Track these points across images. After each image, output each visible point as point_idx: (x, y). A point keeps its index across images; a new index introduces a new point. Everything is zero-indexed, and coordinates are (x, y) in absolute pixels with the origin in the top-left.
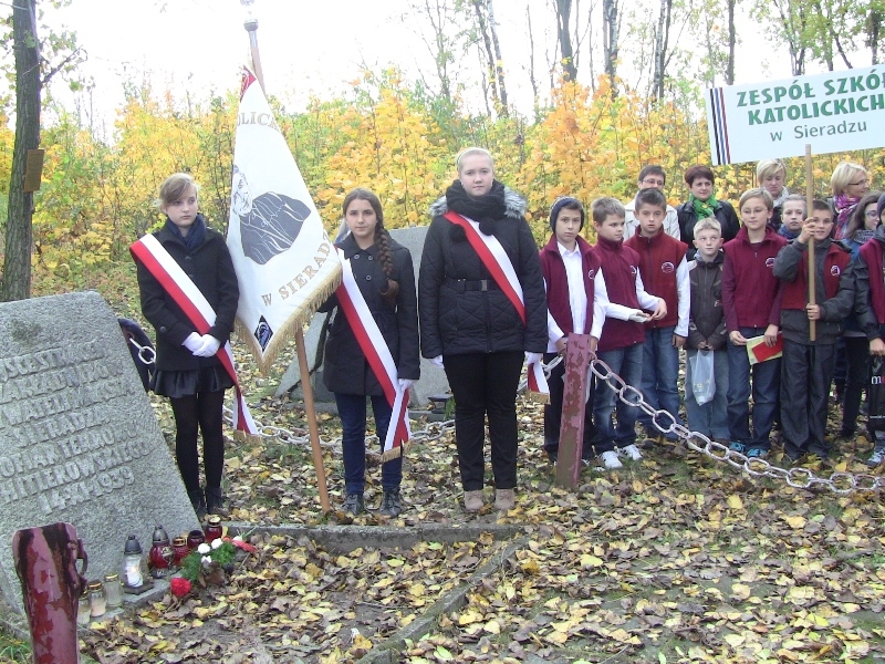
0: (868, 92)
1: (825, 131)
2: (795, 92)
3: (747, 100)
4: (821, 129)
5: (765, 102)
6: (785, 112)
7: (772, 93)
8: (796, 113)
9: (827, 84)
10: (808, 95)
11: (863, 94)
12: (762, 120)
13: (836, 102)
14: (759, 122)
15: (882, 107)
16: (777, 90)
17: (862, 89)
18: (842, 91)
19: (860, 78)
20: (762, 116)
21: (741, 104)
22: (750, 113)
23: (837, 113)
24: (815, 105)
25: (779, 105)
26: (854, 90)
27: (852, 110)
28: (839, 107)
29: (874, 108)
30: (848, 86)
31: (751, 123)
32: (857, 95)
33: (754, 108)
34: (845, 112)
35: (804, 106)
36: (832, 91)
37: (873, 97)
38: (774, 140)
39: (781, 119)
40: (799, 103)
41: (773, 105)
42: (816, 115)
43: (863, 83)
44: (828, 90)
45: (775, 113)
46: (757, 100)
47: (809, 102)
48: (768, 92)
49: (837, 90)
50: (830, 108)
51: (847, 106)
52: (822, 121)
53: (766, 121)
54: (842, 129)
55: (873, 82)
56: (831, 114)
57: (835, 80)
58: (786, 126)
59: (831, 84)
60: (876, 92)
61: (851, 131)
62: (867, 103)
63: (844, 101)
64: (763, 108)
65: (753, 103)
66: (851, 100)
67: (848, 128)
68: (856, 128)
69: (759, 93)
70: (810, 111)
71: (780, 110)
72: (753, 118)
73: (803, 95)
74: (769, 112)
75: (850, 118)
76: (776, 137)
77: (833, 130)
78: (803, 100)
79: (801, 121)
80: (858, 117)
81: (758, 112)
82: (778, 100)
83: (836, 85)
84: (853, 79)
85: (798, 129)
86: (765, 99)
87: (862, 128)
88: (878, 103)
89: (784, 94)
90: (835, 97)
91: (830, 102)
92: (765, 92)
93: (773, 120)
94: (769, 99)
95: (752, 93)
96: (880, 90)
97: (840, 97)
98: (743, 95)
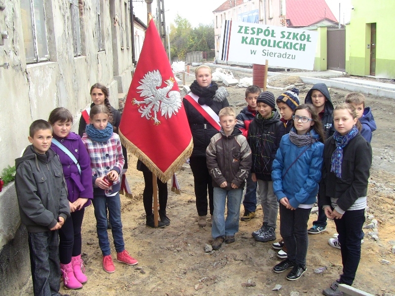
0: (299, 42)
1: (276, 55)
2: (267, 33)
3: (243, 30)
4: (275, 54)
5: (251, 34)
6: (260, 41)
7: (256, 30)
8: (265, 43)
9: (282, 33)
10: (272, 36)
11: (297, 42)
12: (248, 43)
13: (284, 42)
14: (246, 43)
15: (304, 50)
16: (258, 29)
17: (297, 39)
18: (288, 38)
19: (298, 34)
20: (248, 41)
21: (239, 32)
22: (243, 37)
23: (284, 48)
24: (275, 41)
25: (258, 37)
26: (293, 39)
27: (291, 48)
28: (285, 45)
30: (291, 36)
31: (242, 42)
32: (294, 42)
33: (245, 35)
34: (288, 48)
35: (270, 41)
36: (284, 36)
37: (301, 44)
38: (252, 53)
39: (257, 44)
40: (267, 38)
41: (255, 36)
42: (274, 46)
43: (298, 37)
44: (282, 36)
45: (255, 41)
46: (248, 32)
47: (272, 39)
48: (254, 29)
49: (286, 37)
50: (281, 45)
51: (289, 45)
52: (276, 50)
53: (250, 43)
54: (284, 56)
55: (303, 37)
56: (281, 47)
57: (286, 32)
58: (259, 48)
59: (284, 33)
60: (303, 43)
61: (288, 58)
62: (298, 47)
63: (288, 43)
64: (250, 36)
65: (246, 33)
66: (291, 43)
67: (287, 56)
68: (290, 57)
69: (250, 29)
70: (272, 44)
71: (258, 39)
72: (244, 40)
73: (270, 35)
74: (252, 39)
75: (289, 52)
76: (253, 52)
77: (280, 56)
78: (269, 37)
79: (266, 47)
80: (292, 52)
81: (247, 38)
82: (258, 34)
83: (286, 35)
84: (294, 34)
85: (264, 51)
86: (252, 32)
87: (293, 58)
88: (303, 48)
89: (261, 32)
90: (284, 40)
91: (281, 42)
92: (252, 29)
93: (253, 44)
94: (254, 33)
95: (246, 28)
96: (305, 42)
97: (287, 41)
98: (241, 27)
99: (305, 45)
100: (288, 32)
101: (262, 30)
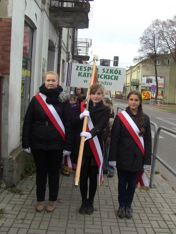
0: (114, 75)
3: (79, 68)
4: (99, 82)
5: (84, 70)
9: (103, 69)
12: (82, 75)
13: (105, 75)
14: (81, 76)
15: (117, 80)
16: (88, 68)
17: (113, 73)
18: (107, 72)
19: (113, 70)
20: (82, 74)
21: (77, 69)
22: (79, 73)
23: (104, 78)
24: (99, 75)
25: (88, 72)
26: (110, 73)
27: (109, 79)
28: (105, 77)
29: (115, 79)
30: (109, 71)
31: (79, 76)
32: (111, 75)
33: (80, 72)
34: (107, 78)
36: (104, 72)
37: (115, 76)
38: (84, 82)
39: (88, 76)
41: (86, 72)
43: (113, 72)
45: (87, 74)
46: (82, 69)
49: (106, 72)
51: (107, 77)
53: (83, 76)
54: (105, 83)
55: (116, 72)
56: (102, 78)
58: (89, 79)
60: (116, 75)
61: (107, 84)
62: (113, 78)
64: (83, 72)
66: (109, 76)
67: (107, 83)
68: (109, 84)
69: (83, 67)
71: (88, 74)
72: (80, 74)
74: (85, 73)
75: (108, 81)
77: (102, 83)
80: (110, 81)
81: (81, 73)
83: (106, 70)
84: (111, 70)
86: (84, 69)
87: (110, 84)
88: (116, 78)
91: (103, 75)
92: (85, 68)
93: (86, 76)
94: (86, 70)
95: (81, 67)
96: (118, 75)
97: (106, 74)
99: (117, 77)
100: (107, 69)
101: (91, 68)
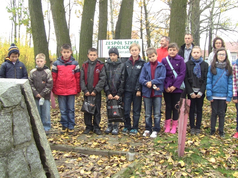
1: (124, 52)
2: (118, 43)
3: (108, 43)
7: (113, 43)
9: (125, 42)
10: (121, 44)
13: (127, 46)
16: (114, 42)
18: (128, 44)
19: (132, 42)
21: (106, 44)
22: (108, 46)
23: (127, 49)
24: (122, 46)
25: (115, 45)
30: (130, 43)
33: (109, 46)
35: (120, 46)
36: (126, 44)
42: (122, 49)
44: (125, 43)
46: (110, 44)
47: (121, 46)
50: (126, 47)
54: (128, 52)
56: (125, 49)
57: (127, 41)
63: (128, 46)
65: (109, 44)
69: (111, 42)
70: (121, 48)
72: (109, 48)
73: (120, 44)
77: (126, 52)
78: (120, 45)
79: (119, 49)
81: (110, 46)
82: (114, 44)
83: (127, 43)
84: (131, 42)
89: (116, 43)
90: (127, 45)
92: (112, 42)
94: (113, 44)
95: (109, 42)
97: (128, 45)
98: (107, 42)
101: (116, 42)
